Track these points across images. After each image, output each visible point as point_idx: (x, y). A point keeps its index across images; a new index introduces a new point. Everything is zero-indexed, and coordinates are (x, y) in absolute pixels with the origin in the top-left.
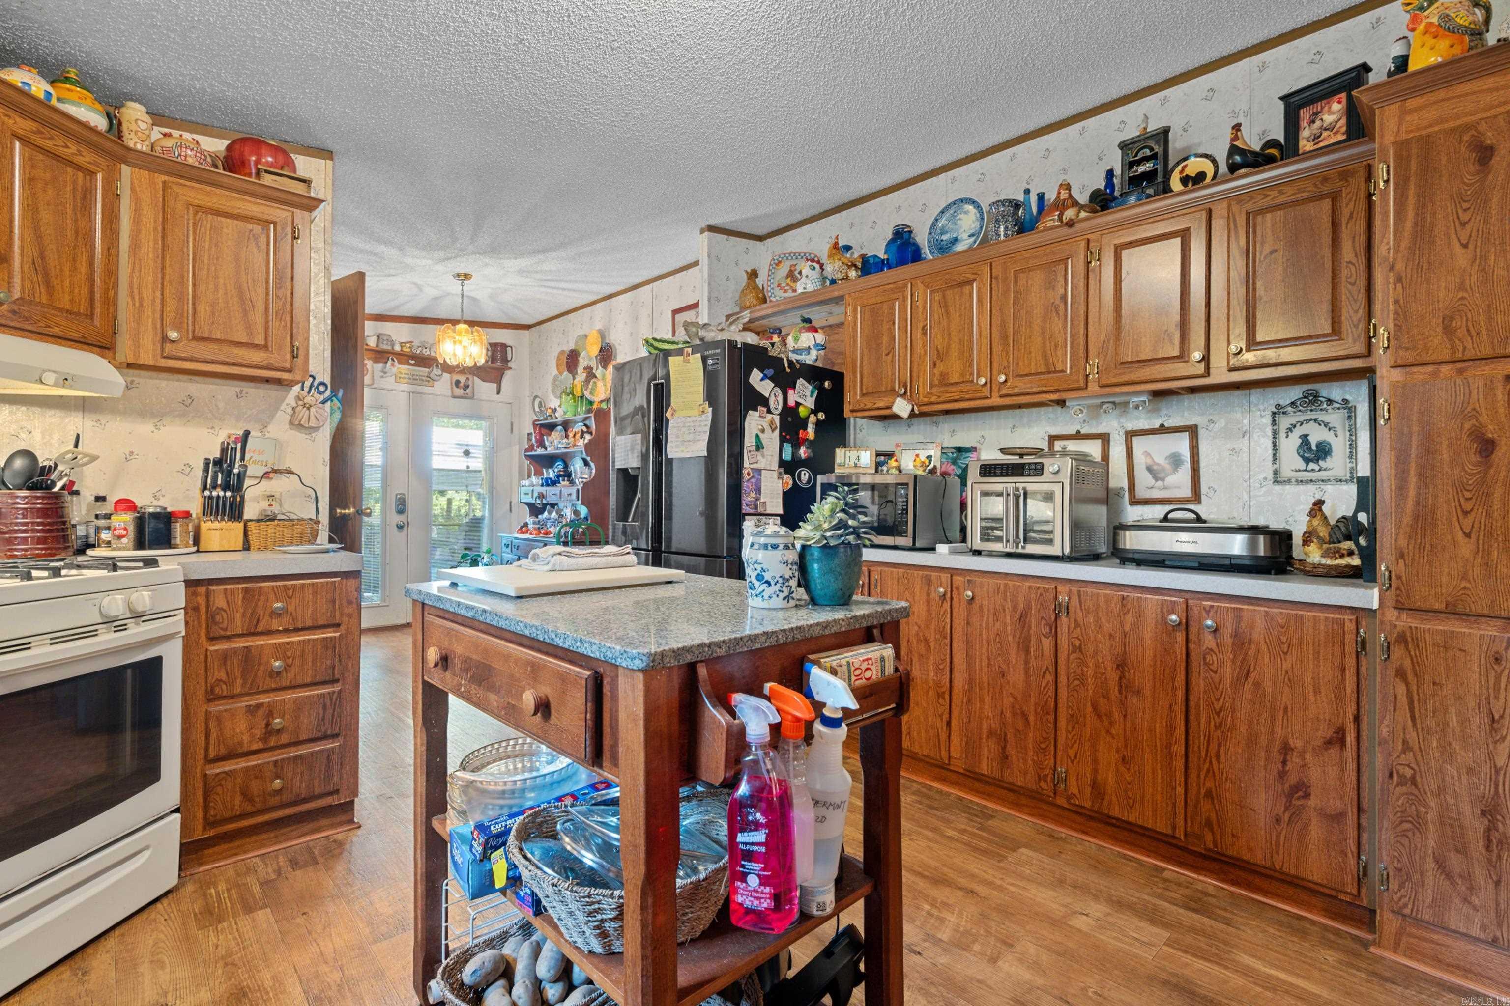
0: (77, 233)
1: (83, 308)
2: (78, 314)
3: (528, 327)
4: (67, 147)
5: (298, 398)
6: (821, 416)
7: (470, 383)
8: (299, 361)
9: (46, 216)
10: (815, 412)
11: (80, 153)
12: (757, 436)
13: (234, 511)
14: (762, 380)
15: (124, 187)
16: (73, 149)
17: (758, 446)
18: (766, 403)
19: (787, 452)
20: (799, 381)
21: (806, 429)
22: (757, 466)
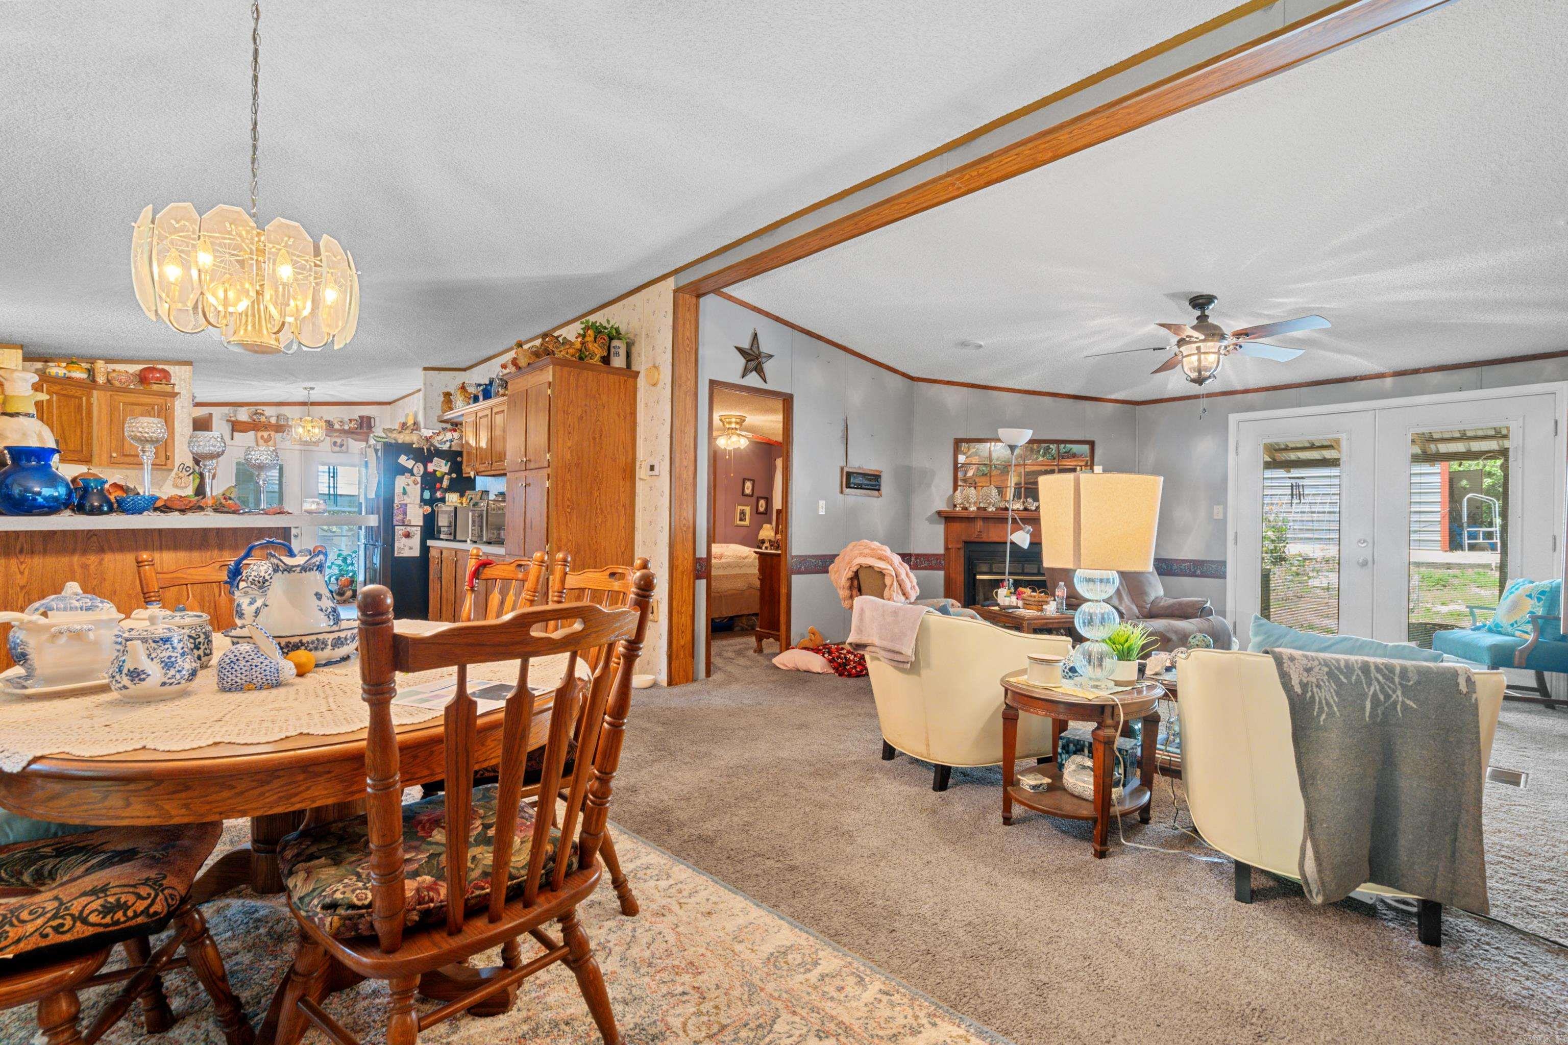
0: (76, 421)
1: (79, 448)
3: (389, 403)
4: (71, 391)
5: (176, 474)
6: (454, 475)
7: (345, 443)
8: (169, 462)
9: (64, 418)
10: (449, 473)
11: (78, 393)
12: (404, 487)
14: (407, 460)
15: (94, 400)
16: (75, 392)
17: (405, 493)
18: (411, 472)
19: (427, 495)
20: (435, 459)
21: (441, 483)
22: (405, 502)
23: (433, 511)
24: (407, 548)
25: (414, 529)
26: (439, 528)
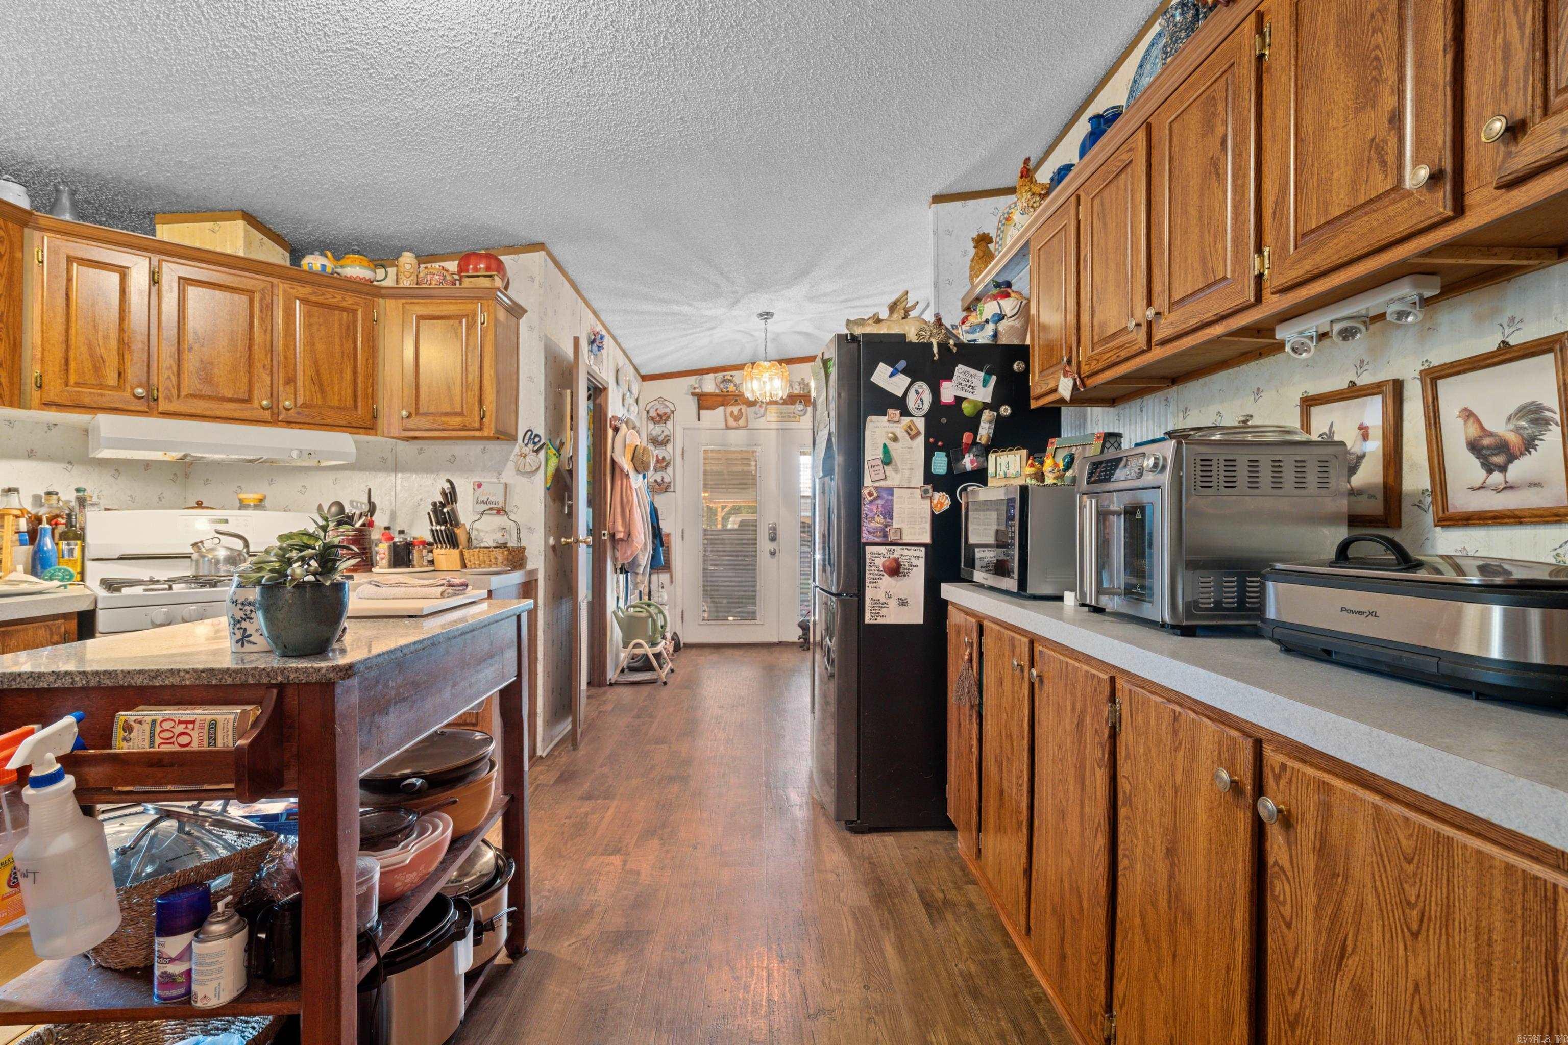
0: (343, 352)
1: (349, 402)
2: (344, 409)
4: (334, 297)
5: (520, 448)
6: (1005, 410)
8: (487, 421)
9: (320, 347)
10: (993, 406)
11: (344, 299)
12: (885, 446)
13: (452, 541)
14: (892, 375)
16: (339, 298)
17: (887, 460)
18: (900, 404)
19: (940, 464)
20: (960, 369)
21: (975, 430)
22: (887, 483)
23: (956, 505)
24: (893, 603)
25: (910, 552)
26: (970, 549)
